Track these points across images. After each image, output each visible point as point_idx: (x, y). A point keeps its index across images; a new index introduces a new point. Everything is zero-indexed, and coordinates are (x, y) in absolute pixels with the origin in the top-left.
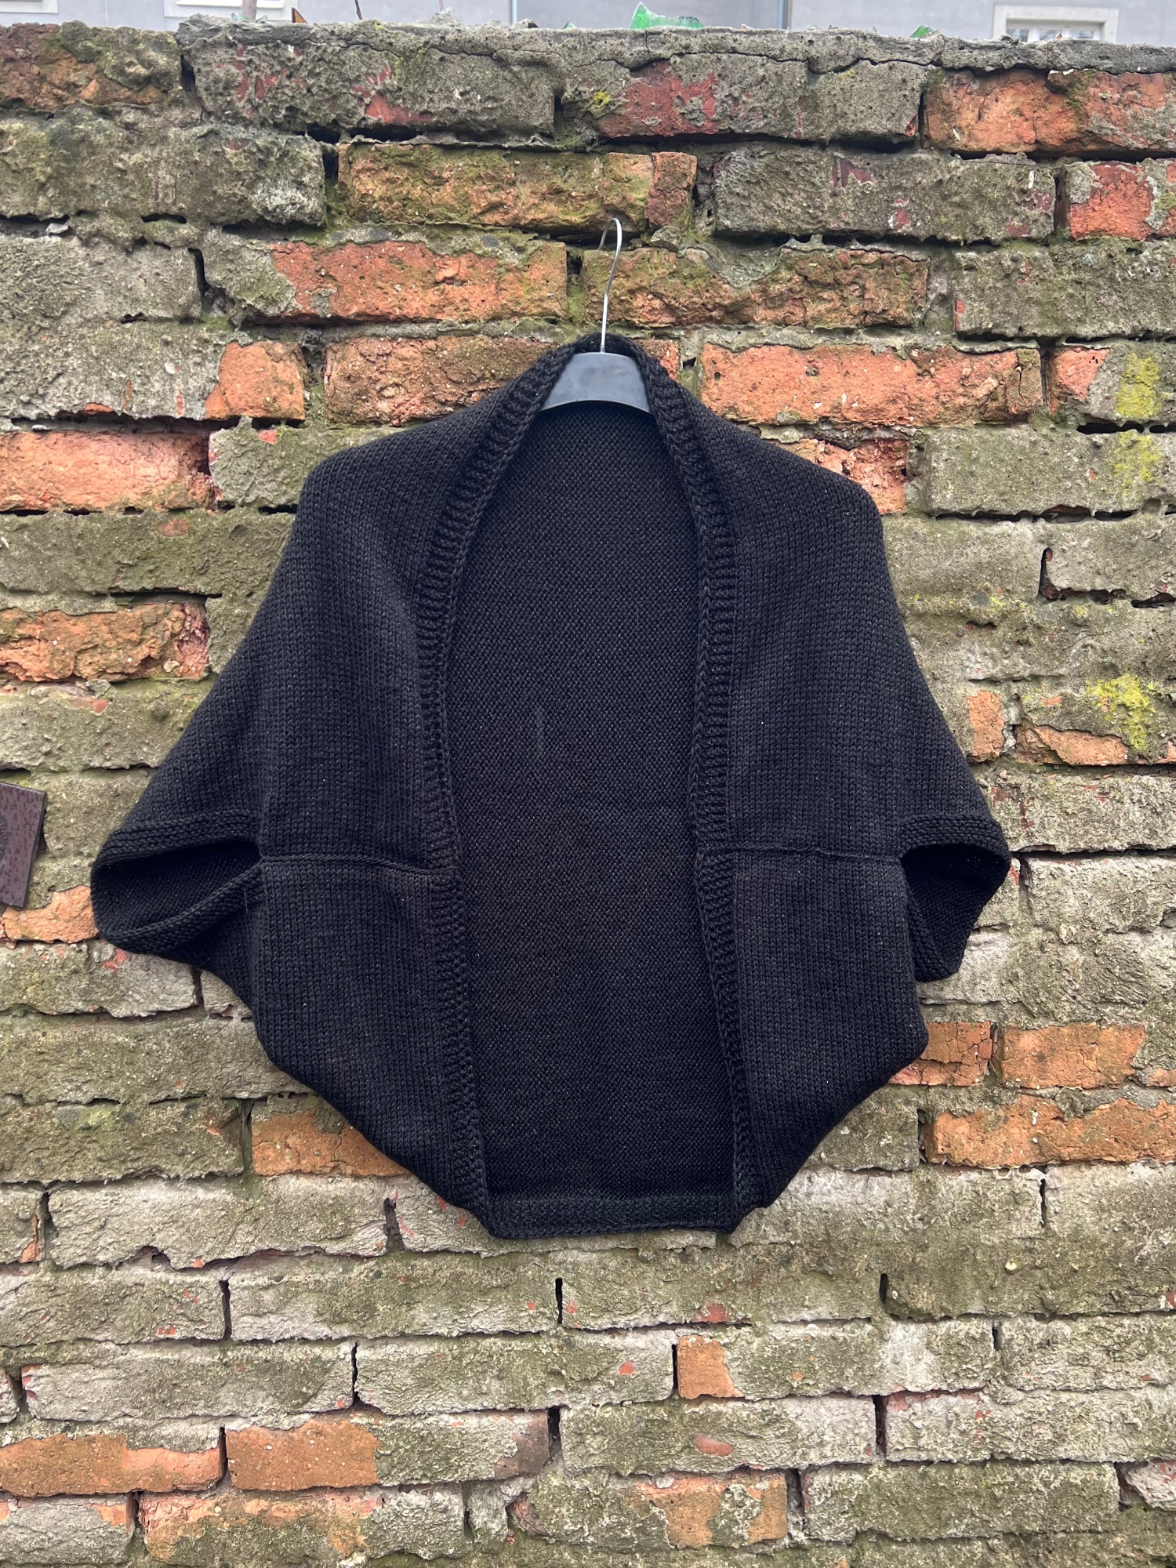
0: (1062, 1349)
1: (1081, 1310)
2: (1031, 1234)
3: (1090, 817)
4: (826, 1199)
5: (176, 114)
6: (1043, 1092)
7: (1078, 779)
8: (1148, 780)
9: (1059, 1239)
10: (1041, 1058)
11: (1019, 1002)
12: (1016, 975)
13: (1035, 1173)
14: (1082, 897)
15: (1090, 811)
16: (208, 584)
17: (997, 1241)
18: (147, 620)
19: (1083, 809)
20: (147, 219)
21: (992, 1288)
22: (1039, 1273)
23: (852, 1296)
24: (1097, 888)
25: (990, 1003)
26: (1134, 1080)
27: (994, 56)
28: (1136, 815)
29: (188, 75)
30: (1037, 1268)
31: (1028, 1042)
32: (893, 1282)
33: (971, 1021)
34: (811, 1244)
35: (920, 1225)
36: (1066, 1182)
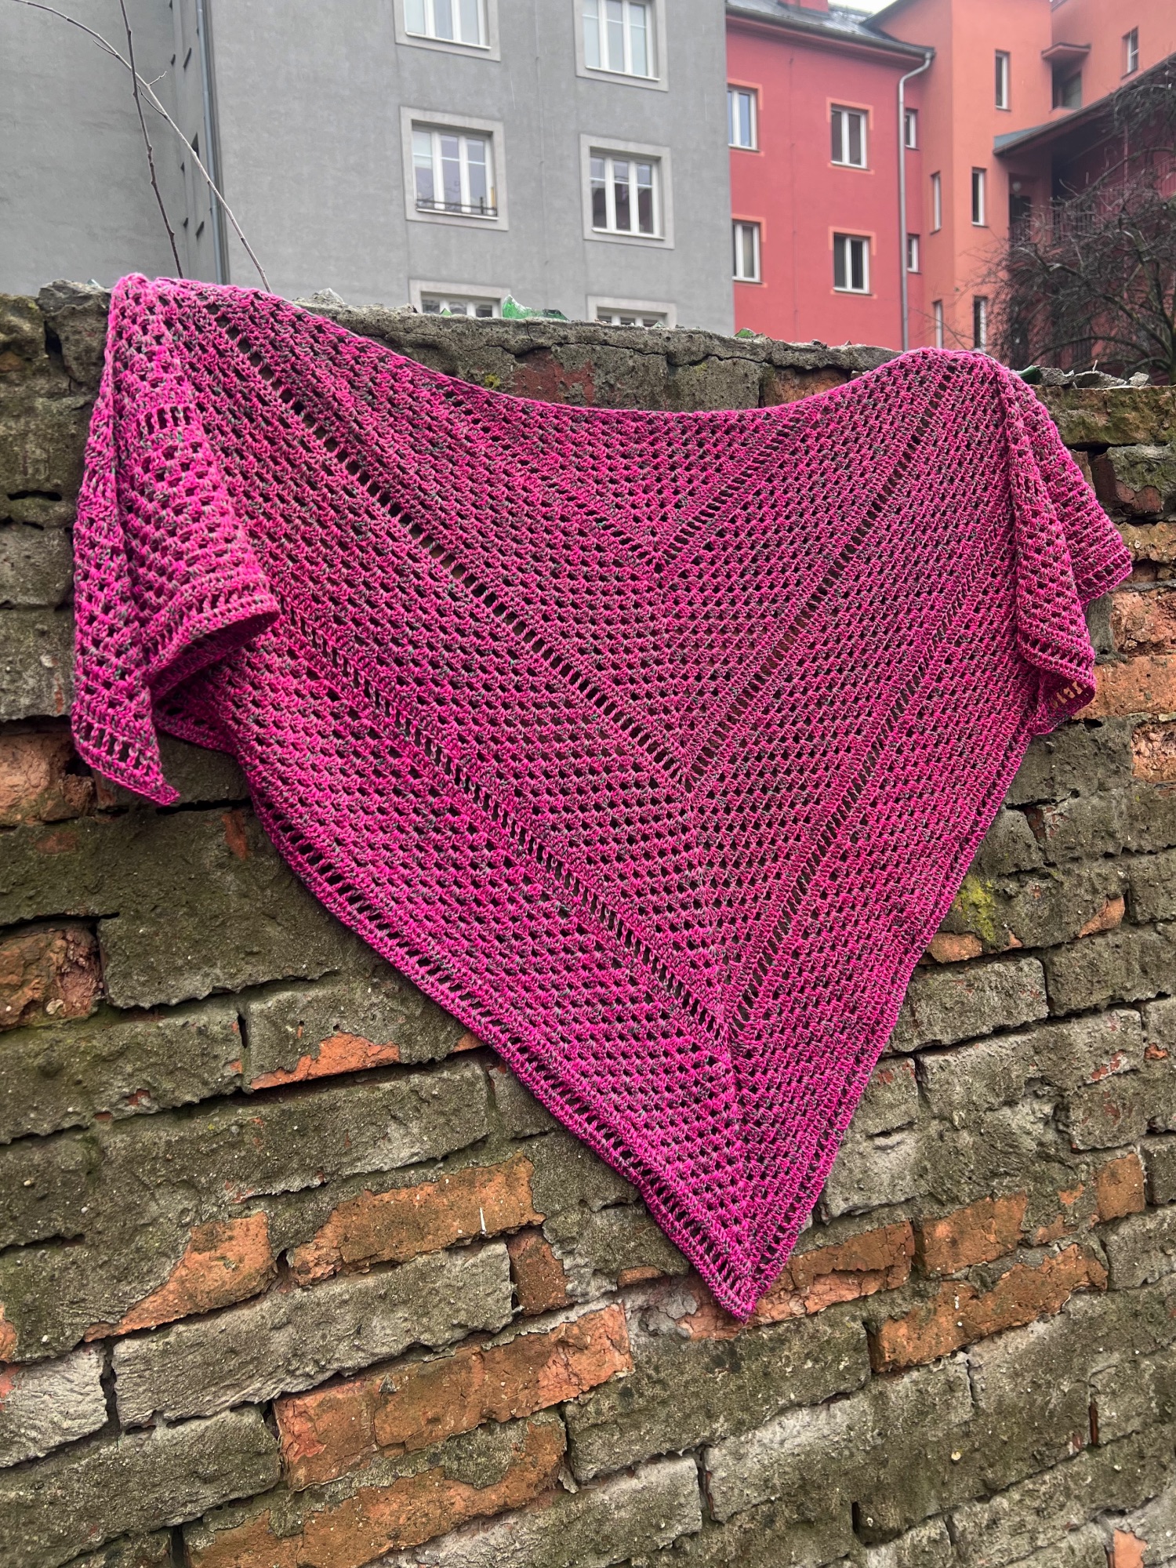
0: (1005, 1524)
1: (1013, 1480)
2: (966, 1417)
3: (964, 1009)
4: (797, 1441)
5: (41, 384)
6: (958, 1275)
7: (949, 975)
8: (998, 966)
9: (988, 1415)
10: (954, 1242)
11: (931, 1194)
12: (925, 1169)
13: (961, 1357)
14: (966, 1083)
15: (963, 1003)
16: (102, 904)
17: (941, 1435)
18: (28, 956)
19: (957, 1002)
20: (13, 497)
21: (943, 1484)
22: (977, 1455)
23: (831, 1536)
24: (975, 1072)
25: (907, 1200)
26: (1025, 1244)
27: (811, 357)
28: (995, 1000)
29: (53, 344)
30: (977, 1450)
31: (942, 1230)
32: (864, 1508)
33: (895, 1222)
34: (788, 1494)
35: (879, 1441)
36: (986, 1357)
